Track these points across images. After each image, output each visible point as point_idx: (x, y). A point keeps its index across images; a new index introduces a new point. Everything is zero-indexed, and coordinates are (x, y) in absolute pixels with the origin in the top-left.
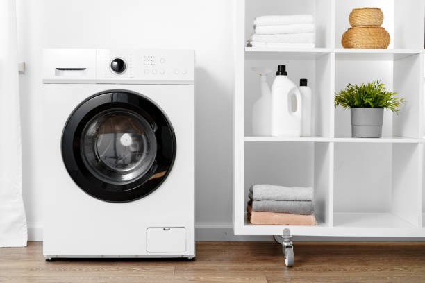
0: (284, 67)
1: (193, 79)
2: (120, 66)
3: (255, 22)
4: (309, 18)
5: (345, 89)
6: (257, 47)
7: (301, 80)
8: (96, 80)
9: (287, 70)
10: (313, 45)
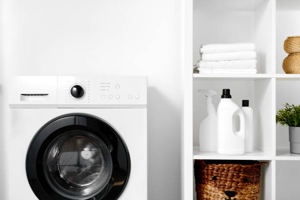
0: (228, 91)
1: (145, 103)
2: (78, 92)
3: (202, 50)
4: (252, 46)
5: (284, 108)
6: (204, 73)
7: (243, 101)
8: (57, 105)
9: (231, 94)
10: (255, 71)
